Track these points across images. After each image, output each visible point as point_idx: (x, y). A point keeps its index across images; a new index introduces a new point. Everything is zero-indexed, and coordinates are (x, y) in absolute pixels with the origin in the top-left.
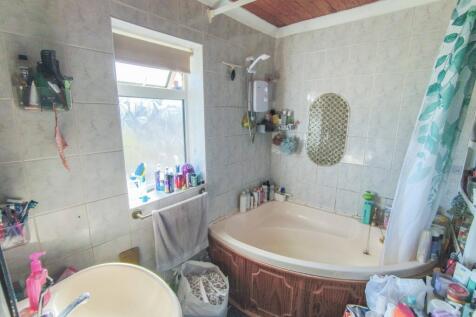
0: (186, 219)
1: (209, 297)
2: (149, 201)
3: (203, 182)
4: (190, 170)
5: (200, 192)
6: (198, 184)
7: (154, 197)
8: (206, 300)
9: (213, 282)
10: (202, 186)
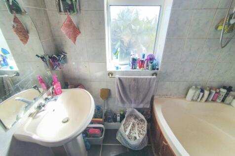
0: (136, 87)
1: (130, 132)
2: (119, 70)
3: (158, 69)
4: (151, 59)
5: (153, 75)
6: (153, 69)
7: (123, 68)
8: (127, 133)
9: (139, 127)
10: (156, 71)
